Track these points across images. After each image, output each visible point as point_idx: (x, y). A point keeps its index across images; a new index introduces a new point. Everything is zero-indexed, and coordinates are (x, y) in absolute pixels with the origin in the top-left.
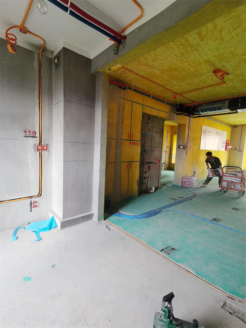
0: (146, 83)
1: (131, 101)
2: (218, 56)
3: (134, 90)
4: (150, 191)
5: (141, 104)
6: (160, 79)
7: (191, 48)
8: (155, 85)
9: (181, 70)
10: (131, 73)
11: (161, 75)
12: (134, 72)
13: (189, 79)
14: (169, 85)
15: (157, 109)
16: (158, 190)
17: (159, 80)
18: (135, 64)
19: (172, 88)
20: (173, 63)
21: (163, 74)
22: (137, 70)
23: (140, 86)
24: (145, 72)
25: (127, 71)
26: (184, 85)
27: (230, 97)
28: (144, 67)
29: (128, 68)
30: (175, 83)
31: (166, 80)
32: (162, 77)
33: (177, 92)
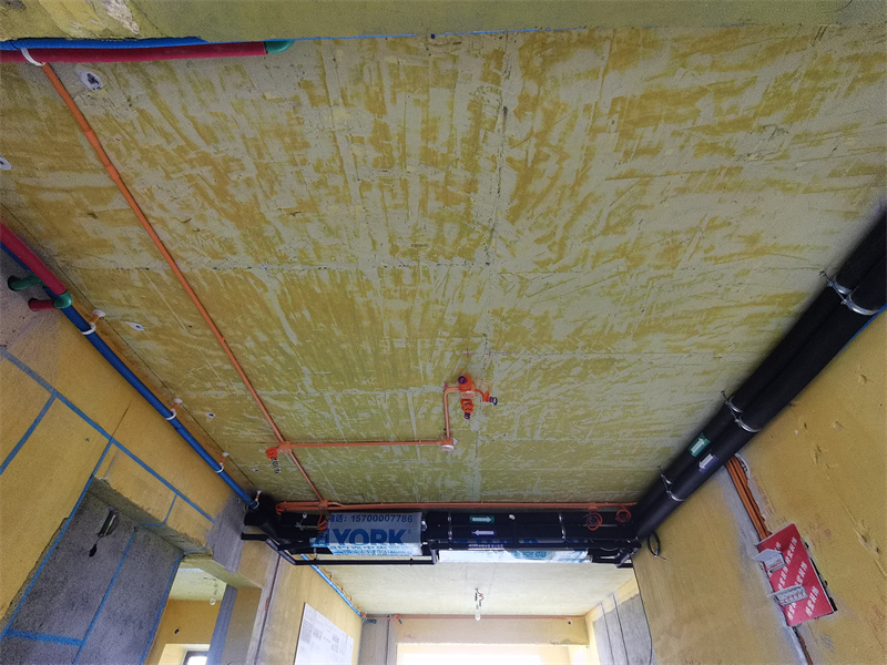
0: (184, 332)
1: (47, 387)
2: (503, 319)
3: (96, 342)
5: (103, 432)
6: (263, 338)
7: (461, 235)
8: (218, 363)
9: (366, 323)
10: (135, 232)
11: (281, 315)
12: (158, 228)
13: (364, 383)
14: (278, 387)
15: (171, 487)
17: (255, 339)
18: (190, 178)
19: (284, 405)
20: (362, 274)
21: (287, 317)
22: (181, 229)
23: (141, 337)
24: (216, 262)
25: (118, 203)
26: (333, 408)
27: (428, 502)
28: (230, 231)
29: (137, 188)
30: (308, 381)
31: (284, 353)
32: (277, 332)
33: (287, 432)
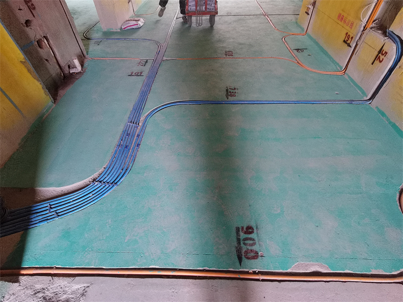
4: (71, 72)
16: (86, 60)
